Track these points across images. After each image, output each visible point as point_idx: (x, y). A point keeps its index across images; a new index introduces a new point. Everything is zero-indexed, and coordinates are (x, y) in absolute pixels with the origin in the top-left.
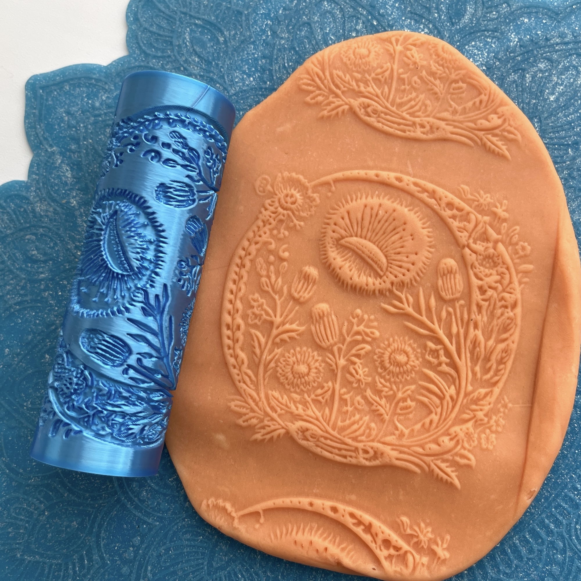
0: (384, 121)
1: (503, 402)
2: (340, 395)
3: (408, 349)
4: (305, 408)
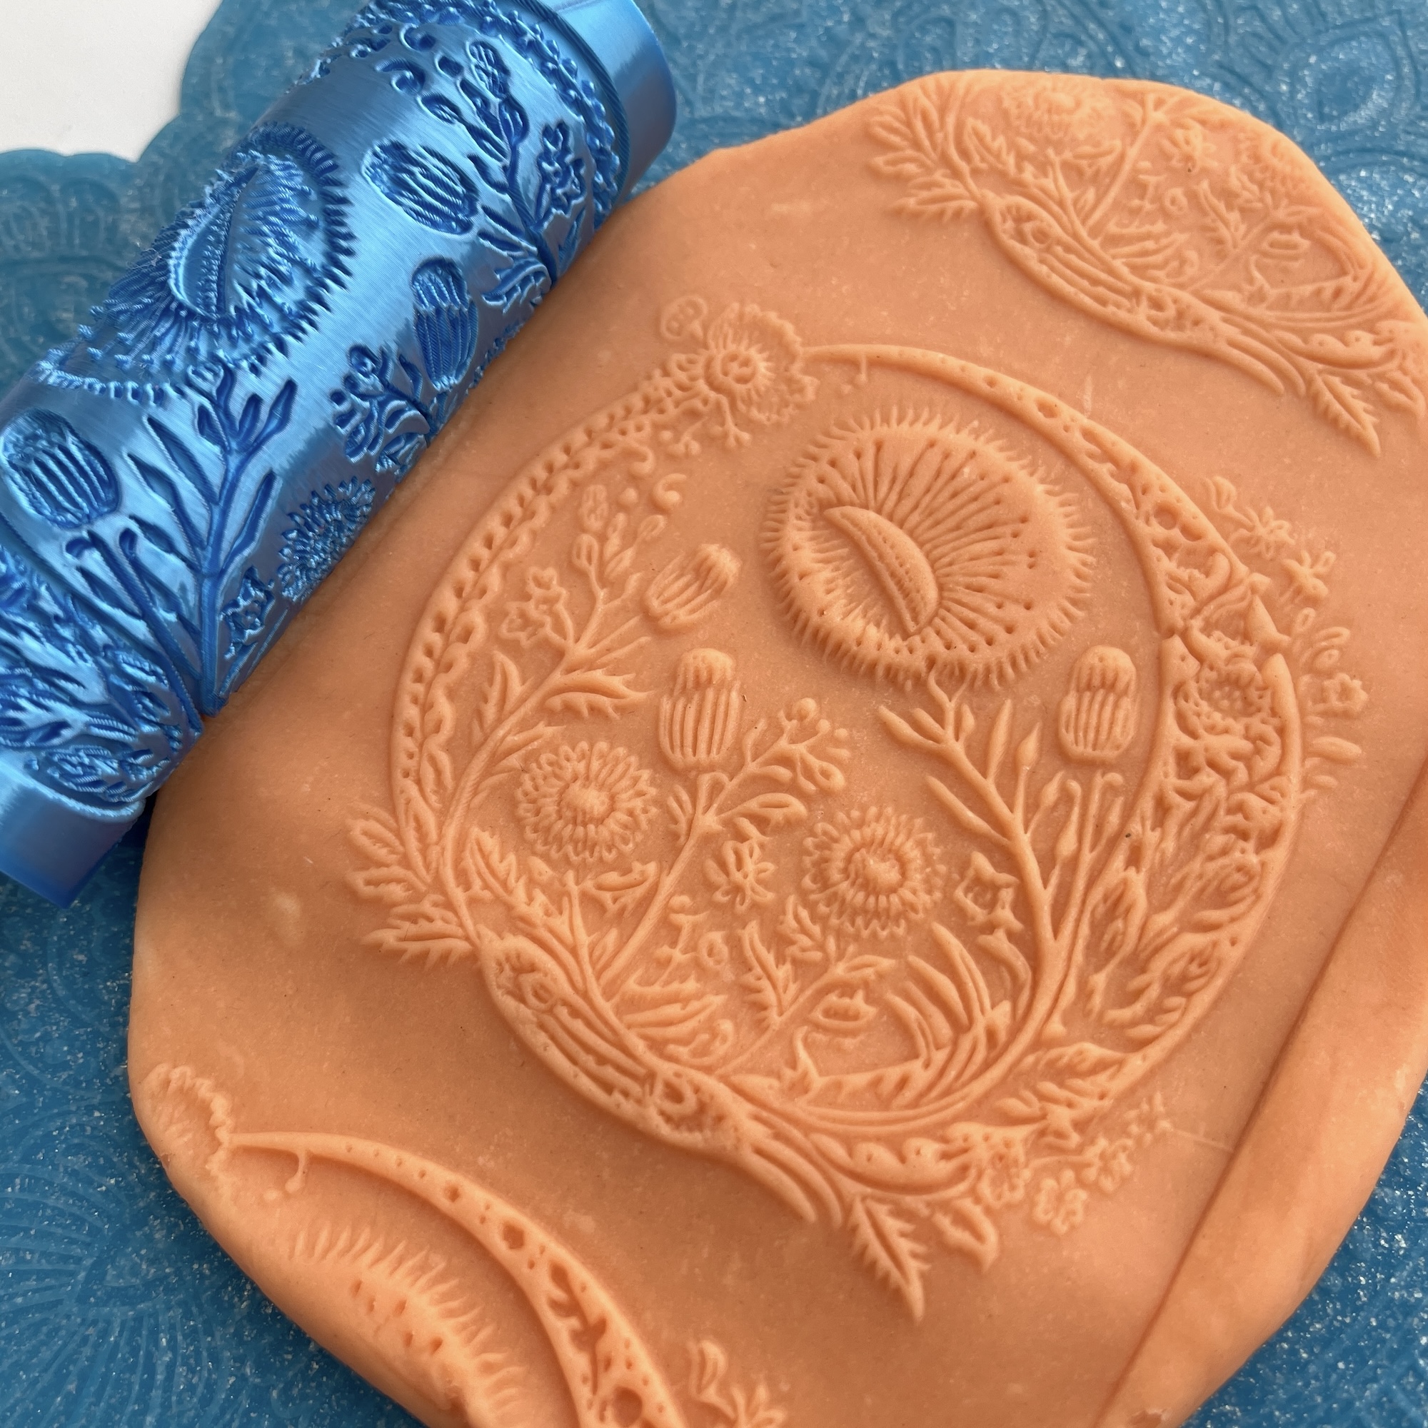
0: (1057, 264)
1: (1145, 1107)
2: (668, 909)
3: (912, 853)
4: (553, 908)
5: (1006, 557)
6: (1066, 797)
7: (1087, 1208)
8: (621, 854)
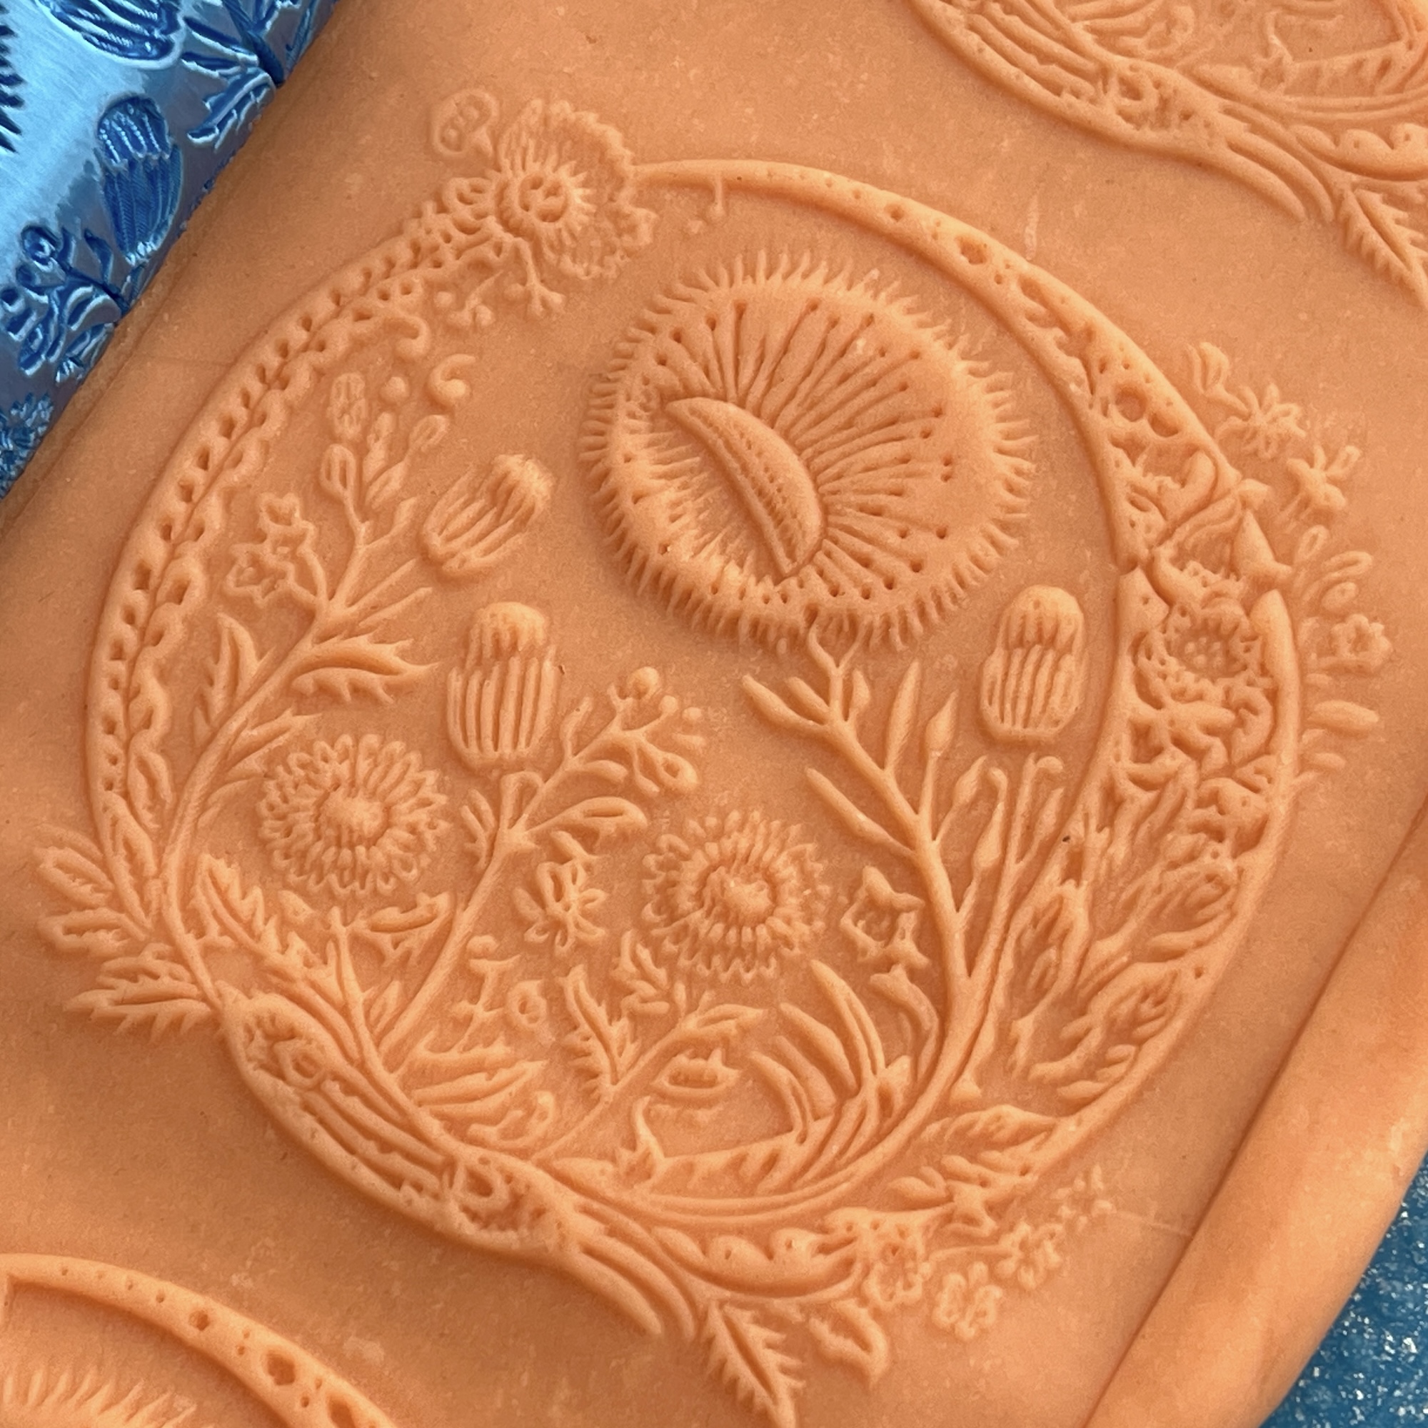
0: (992, 31)
1: (1080, 1184)
2: (466, 954)
3: (787, 871)
4: (315, 958)
5: (911, 466)
6: (988, 791)
7: (1002, 1309)
8: (401, 883)
